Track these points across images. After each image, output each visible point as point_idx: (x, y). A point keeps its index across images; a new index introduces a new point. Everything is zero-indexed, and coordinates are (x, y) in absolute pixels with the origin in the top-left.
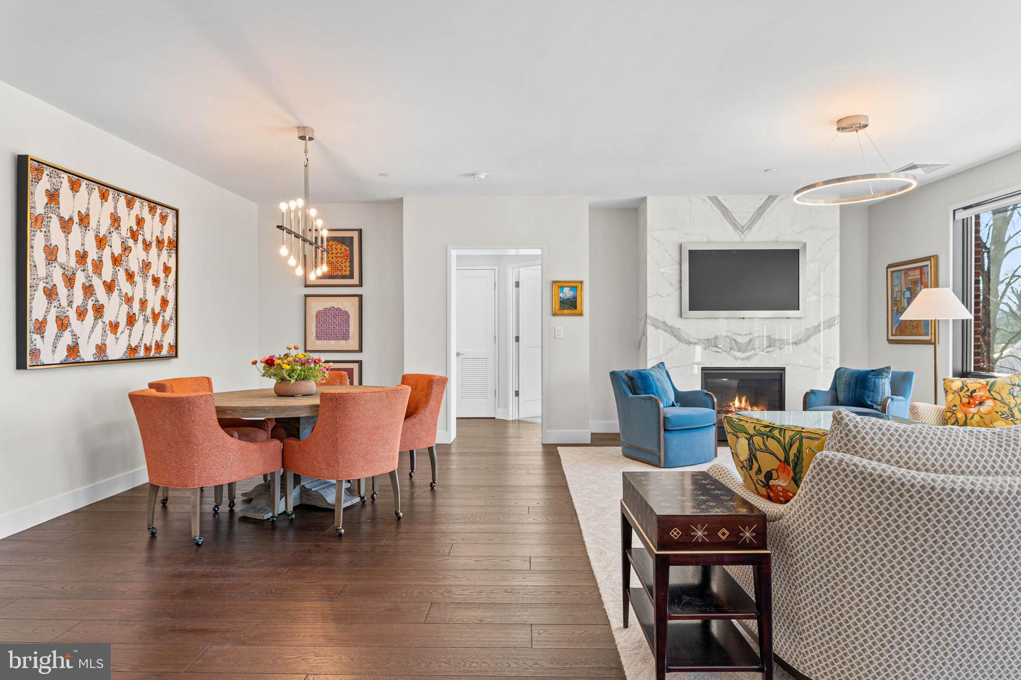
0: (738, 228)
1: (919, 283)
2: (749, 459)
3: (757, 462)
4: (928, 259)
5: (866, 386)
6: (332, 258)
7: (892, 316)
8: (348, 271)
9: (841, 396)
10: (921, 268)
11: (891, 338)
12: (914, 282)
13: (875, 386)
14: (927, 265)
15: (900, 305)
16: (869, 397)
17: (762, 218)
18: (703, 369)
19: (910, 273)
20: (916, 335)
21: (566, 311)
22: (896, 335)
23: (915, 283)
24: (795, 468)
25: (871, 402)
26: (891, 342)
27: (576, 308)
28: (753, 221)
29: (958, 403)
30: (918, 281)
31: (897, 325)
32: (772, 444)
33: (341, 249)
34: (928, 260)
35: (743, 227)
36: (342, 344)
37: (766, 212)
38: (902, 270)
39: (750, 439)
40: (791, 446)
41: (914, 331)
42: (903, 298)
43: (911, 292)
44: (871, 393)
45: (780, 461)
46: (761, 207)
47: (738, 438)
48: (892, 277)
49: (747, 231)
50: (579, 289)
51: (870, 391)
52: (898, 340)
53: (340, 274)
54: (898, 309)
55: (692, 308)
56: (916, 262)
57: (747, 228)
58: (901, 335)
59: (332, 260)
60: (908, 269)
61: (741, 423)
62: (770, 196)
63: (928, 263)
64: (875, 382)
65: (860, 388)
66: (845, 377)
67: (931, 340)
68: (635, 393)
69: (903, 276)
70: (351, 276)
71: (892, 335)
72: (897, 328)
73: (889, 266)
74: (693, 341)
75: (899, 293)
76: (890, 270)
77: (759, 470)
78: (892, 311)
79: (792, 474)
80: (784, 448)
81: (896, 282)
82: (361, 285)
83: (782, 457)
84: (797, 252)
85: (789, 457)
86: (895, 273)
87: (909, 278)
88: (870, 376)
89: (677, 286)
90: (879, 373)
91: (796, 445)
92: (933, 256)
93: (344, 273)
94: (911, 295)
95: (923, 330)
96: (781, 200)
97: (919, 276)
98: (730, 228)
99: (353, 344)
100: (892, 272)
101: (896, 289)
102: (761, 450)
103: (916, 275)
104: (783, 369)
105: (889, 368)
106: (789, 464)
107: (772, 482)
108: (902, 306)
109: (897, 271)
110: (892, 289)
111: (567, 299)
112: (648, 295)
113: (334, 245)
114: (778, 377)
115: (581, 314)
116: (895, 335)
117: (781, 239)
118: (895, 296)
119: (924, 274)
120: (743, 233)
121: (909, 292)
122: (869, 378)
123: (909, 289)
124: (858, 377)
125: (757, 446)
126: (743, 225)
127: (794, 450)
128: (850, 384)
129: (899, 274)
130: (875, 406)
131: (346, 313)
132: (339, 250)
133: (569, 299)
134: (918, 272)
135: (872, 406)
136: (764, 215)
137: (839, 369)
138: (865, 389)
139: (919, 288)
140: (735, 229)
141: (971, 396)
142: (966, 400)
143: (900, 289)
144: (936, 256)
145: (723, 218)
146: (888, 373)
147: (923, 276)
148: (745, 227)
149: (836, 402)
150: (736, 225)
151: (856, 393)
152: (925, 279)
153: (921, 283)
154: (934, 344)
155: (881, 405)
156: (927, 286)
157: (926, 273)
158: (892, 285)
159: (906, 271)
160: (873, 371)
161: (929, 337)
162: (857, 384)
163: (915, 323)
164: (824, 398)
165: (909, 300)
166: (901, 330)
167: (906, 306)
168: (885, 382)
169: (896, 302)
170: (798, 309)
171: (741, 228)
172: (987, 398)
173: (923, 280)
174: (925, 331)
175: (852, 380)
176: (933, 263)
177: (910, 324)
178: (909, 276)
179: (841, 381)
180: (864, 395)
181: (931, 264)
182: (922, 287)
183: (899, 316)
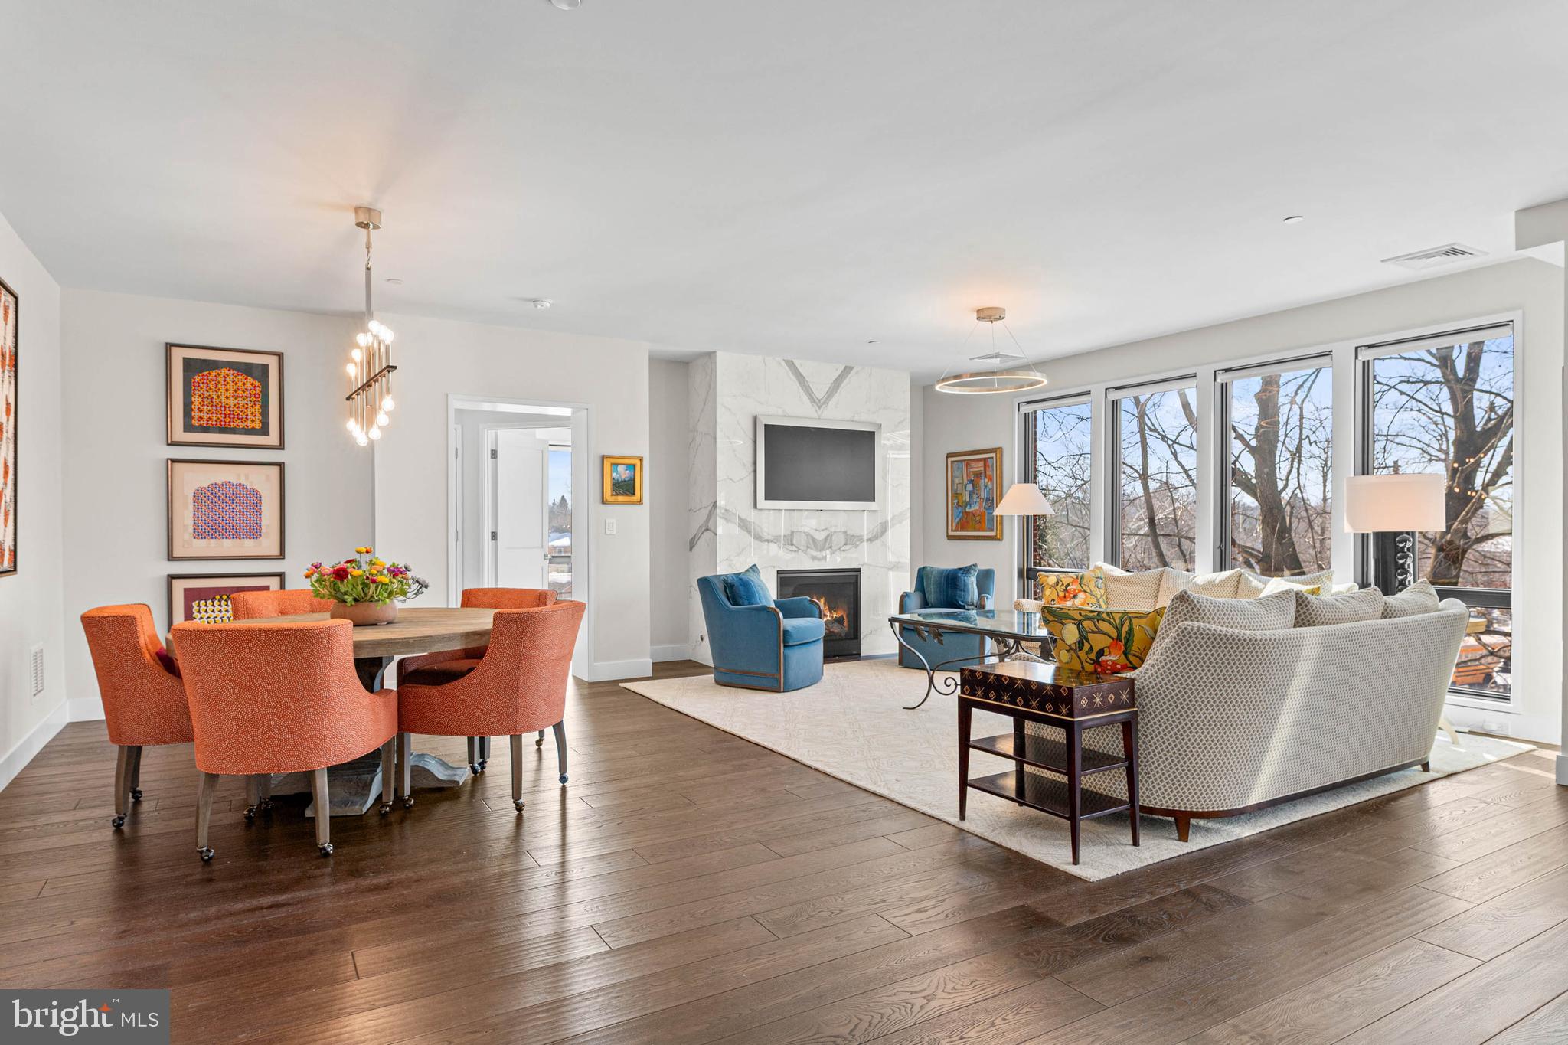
0: (814, 402)
1: (983, 475)
2: (1079, 642)
3: (1089, 643)
4: (993, 450)
5: (957, 585)
6: (227, 397)
7: (952, 510)
8: (257, 421)
9: (932, 598)
10: (985, 460)
11: (951, 533)
12: (976, 474)
13: (965, 585)
14: (992, 458)
15: (960, 497)
16: (962, 597)
17: (839, 392)
18: (779, 572)
19: (973, 464)
20: (979, 530)
21: (621, 498)
22: (956, 530)
23: (978, 475)
24: (1126, 643)
26: (950, 538)
27: (634, 494)
28: (831, 394)
29: (1055, 597)
30: (981, 474)
31: (958, 519)
32: (1103, 625)
33: (244, 384)
34: (993, 452)
35: (819, 401)
36: (248, 546)
37: (842, 385)
38: (964, 460)
39: (1078, 624)
40: (1122, 625)
41: (978, 526)
42: (964, 491)
43: (973, 485)
44: (963, 593)
45: (1113, 639)
46: (837, 379)
47: (1063, 624)
48: (951, 467)
49: (824, 406)
50: (638, 468)
51: (962, 589)
52: (959, 536)
53: (242, 426)
54: (958, 502)
55: (769, 496)
56: (980, 454)
57: (824, 403)
58: (963, 529)
59: (228, 401)
60: (968, 459)
61: (1063, 611)
62: (846, 367)
63: (993, 455)
64: (965, 581)
65: (952, 588)
66: (934, 577)
67: (996, 536)
68: (735, 603)
69: (965, 468)
70: (265, 431)
71: (952, 530)
72: (958, 523)
73: (949, 455)
74: (769, 537)
75: (960, 486)
76: (950, 459)
77: (1091, 649)
78: (952, 504)
79: (1123, 648)
80: (1116, 628)
81: (957, 473)
82: (281, 447)
83: (1114, 634)
84: (871, 435)
85: (1121, 635)
86: (955, 463)
87: (971, 470)
88: (960, 575)
89: (751, 469)
90: (967, 570)
91: (1126, 624)
92: (999, 448)
93: (250, 425)
94: (973, 488)
95: (987, 525)
96: (857, 372)
97: (982, 469)
98: (805, 398)
99: (268, 544)
100: (952, 462)
101: (957, 481)
102: (1093, 632)
103: (979, 467)
104: (859, 570)
105: (975, 565)
106: (1121, 641)
107: (1103, 659)
108: (964, 499)
109: (958, 461)
110: (952, 481)
111: (622, 481)
112: (718, 479)
113: (231, 377)
114: (853, 580)
115: (640, 502)
117: (856, 418)
118: (955, 487)
119: (988, 466)
120: (819, 407)
121: (971, 485)
122: (959, 577)
123: (971, 482)
124: (948, 576)
125: (1088, 629)
126: (820, 398)
127: (1125, 628)
128: (940, 584)
129: (959, 464)
130: (967, 607)
131: (256, 493)
132: (240, 384)
133: (625, 481)
134: (981, 464)
135: (964, 606)
136: (840, 388)
137: (924, 568)
138: (956, 588)
139: (982, 481)
140: (811, 402)
141: (1066, 590)
142: (1062, 594)
143: (961, 481)
144: (1000, 449)
145: (800, 388)
146: (974, 570)
147: (987, 468)
148: (822, 401)
149: (925, 604)
150: (812, 396)
151: (947, 592)
152: (989, 473)
153: (985, 477)
154: (999, 540)
155: (973, 605)
156: (991, 479)
157: (990, 465)
158: (952, 476)
159: (969, 462)
160: (960, 569)
161: (992, 534)
162: (947, 583)
163: (977, 518)
164: (915, 601)
165: (971, 493)
166: (962, 525)
167: (968, 500)
168: (972, 581)
169: (956, 495)
170: (874, 501)
171: (817, 401)
172: (1080, 591)
173: (987, 473)
174: (989, 526)
175: (943, 580)
176: (998, 455)
177: (972, 519)
178: (971, 468)
179: (930, 581)
180: (956, 596)
181: (996, 455)
182: (986, 480)
183: (959, 510)
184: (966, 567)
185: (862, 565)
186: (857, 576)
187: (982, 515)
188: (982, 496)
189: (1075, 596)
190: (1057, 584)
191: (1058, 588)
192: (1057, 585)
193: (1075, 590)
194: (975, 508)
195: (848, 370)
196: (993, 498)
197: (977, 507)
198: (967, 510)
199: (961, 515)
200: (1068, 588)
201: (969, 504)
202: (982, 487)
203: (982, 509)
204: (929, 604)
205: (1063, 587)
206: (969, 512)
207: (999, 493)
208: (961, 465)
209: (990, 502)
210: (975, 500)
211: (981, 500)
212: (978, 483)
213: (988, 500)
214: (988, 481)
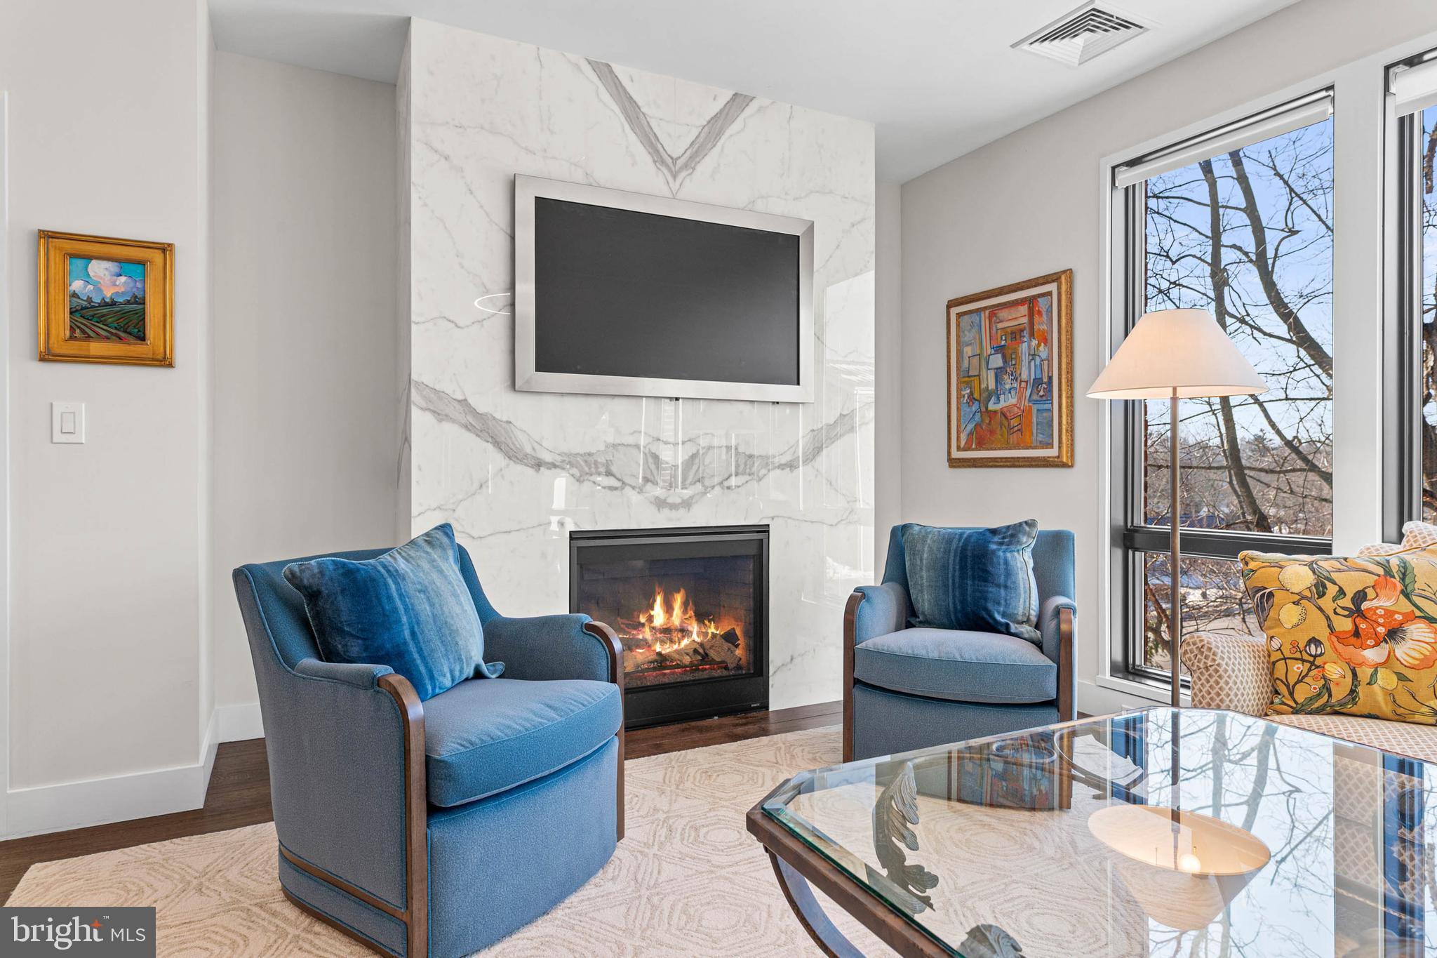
0: (663, 162)
4: (1054, 278)
5: (987, 572)
7: (958, 409)
9: (925, 601)
10: (1031, 301)
11: (956, 454)
12: (1012, 333)
13: (1009, 573)
14: (1049, 294)
16: (999, 604)
17: (719, 144)
18: (574, 536)
19: (1003, 314)
20: (1017, 447)
21: (96, 348)
22: (967, 448)
25: (1004, 615)
26: (954, 463)
27: (143, 339)
28: (698, 151)
30: (1022, 331)
34: (1053, 281)
35: (674, 160)
37: (729, 132)
38: (985, 308)
41: (1014, 438)
42: (984, 370)
43: (1004, 357)
44: (1002, 591)
46: (715, 118)
48: (958, 325)
49: (684, 174)
50: (154, 273)
51: (999, 586)
52: (975, 459)
54: (971, 394)
55: (543, 365)
56: (1028, 288)
57: (686, 166)
58: (981, 445)
60: (993, 306)
62: (736, 95)
63: (1052, 287)
64: (1006, 562)
65: (973, 578)
66: (931, 550)
67: (1058, 457)
69: (985, 323)
71: (959, 449)
72: (971, 434)
73: (951, 304)
74: (548, 457)
75: (975, 360)
76: (955, 311)
78: (959, 397)
81: (968, 336)
84: (794, 242)
86: (966, 317)
87: (1000, 326)
88: (993, 547)
89: (502, 296)
90: (1010, 535)
92: (1064, 272)
94: (1005, 361)
95: (1037, 437)
96: (762, 109)
97: (1025, 320)
98: (642, 153)
100: (959, 315)
101: (968, 351)
103: (1020, 316)
104: (765, 530)
105: (1031, 524)
108: (983, 386)
109: (971, 312)
110: (960, 353)
111: (104, 304)
114: (753, 551)
115: (165, 362)
116: (965, 449)
117: (760, 206)
118: (965, 364)
119: (1040, 313)
120: (675, 177)
121: (999, 356)
122: (994, 552)
123: (999, 349)
124: (964, 549)
126: (675, 156)
128: (945, 567)
129: (975, 317)
130: (1014, 628)
133: (113, 303)
134: (1023, 310)
135: (1007, 625)
136: (724, 138)
137: (905, 528)
138: (986, 580)
139: (1025, 345)
140: (655, 162)
141: (1357, 612)
142: (1345, 625)
143: (978, 352)
144: (1069, 273)
145: (627, 126)
146: (1029, 535)
147: (1036, 318)
148: (680, 163)
149: (910, 617)
150: (657, 151)
151: (964, 594)
152: (1040, 325)
153: (1032, 335)
154: (1065, 465)
155: (1028, 621)
156: (1045, 340)
157: (1044, 310)
158: (958, 343)
159: (994, 312)
160: (994, 532)
161: (1052, 452)
162: (963, 568)
163: (1014, 422)
164: (884, 609)
165: (999, 373)
166: (980, 438)
167: (992, 385)
168: (1023, 562)
169: (966, 378)
170: (798, 384)
171: (669, 161)
173: (1036, 327)
174: (1040, 437)
175: (952, 558)
176: (1064, 288)
177: (1001, 425)
178: (1001, 321)
179: (921, 560)
180: (986, 599)
181: (1059, 288)
182: (1034, 342)
183: (974, 409)
184: (1008, 527)
185: (773, 520)
186: (762, 543)
187: (1025, 415)
188: (1024, 376)
189: (1395, 634)
190: (1320, 588)
191: (1326, 603)
192: (1322, 595)
193: (1390, 613)
194: (1007, 401)
195: (739, 101)
196: (1050, 378)
197: (1012, 400)
198: (991, 407)
199: (978, 415)
200: (1366, 606)
201: (996, 394)
202: (1025, 359)
203: (1025, 404)
204: (921, 618)
205: (1347, 602)
206: (995, 412)
207: (1064, 366)
208: (978, 319)
209: (1042, 386)
210: (1008, 386)
211: (1023, 384)
212: (1015, 352)
213: (1038, 382)
214: (1039, 345)
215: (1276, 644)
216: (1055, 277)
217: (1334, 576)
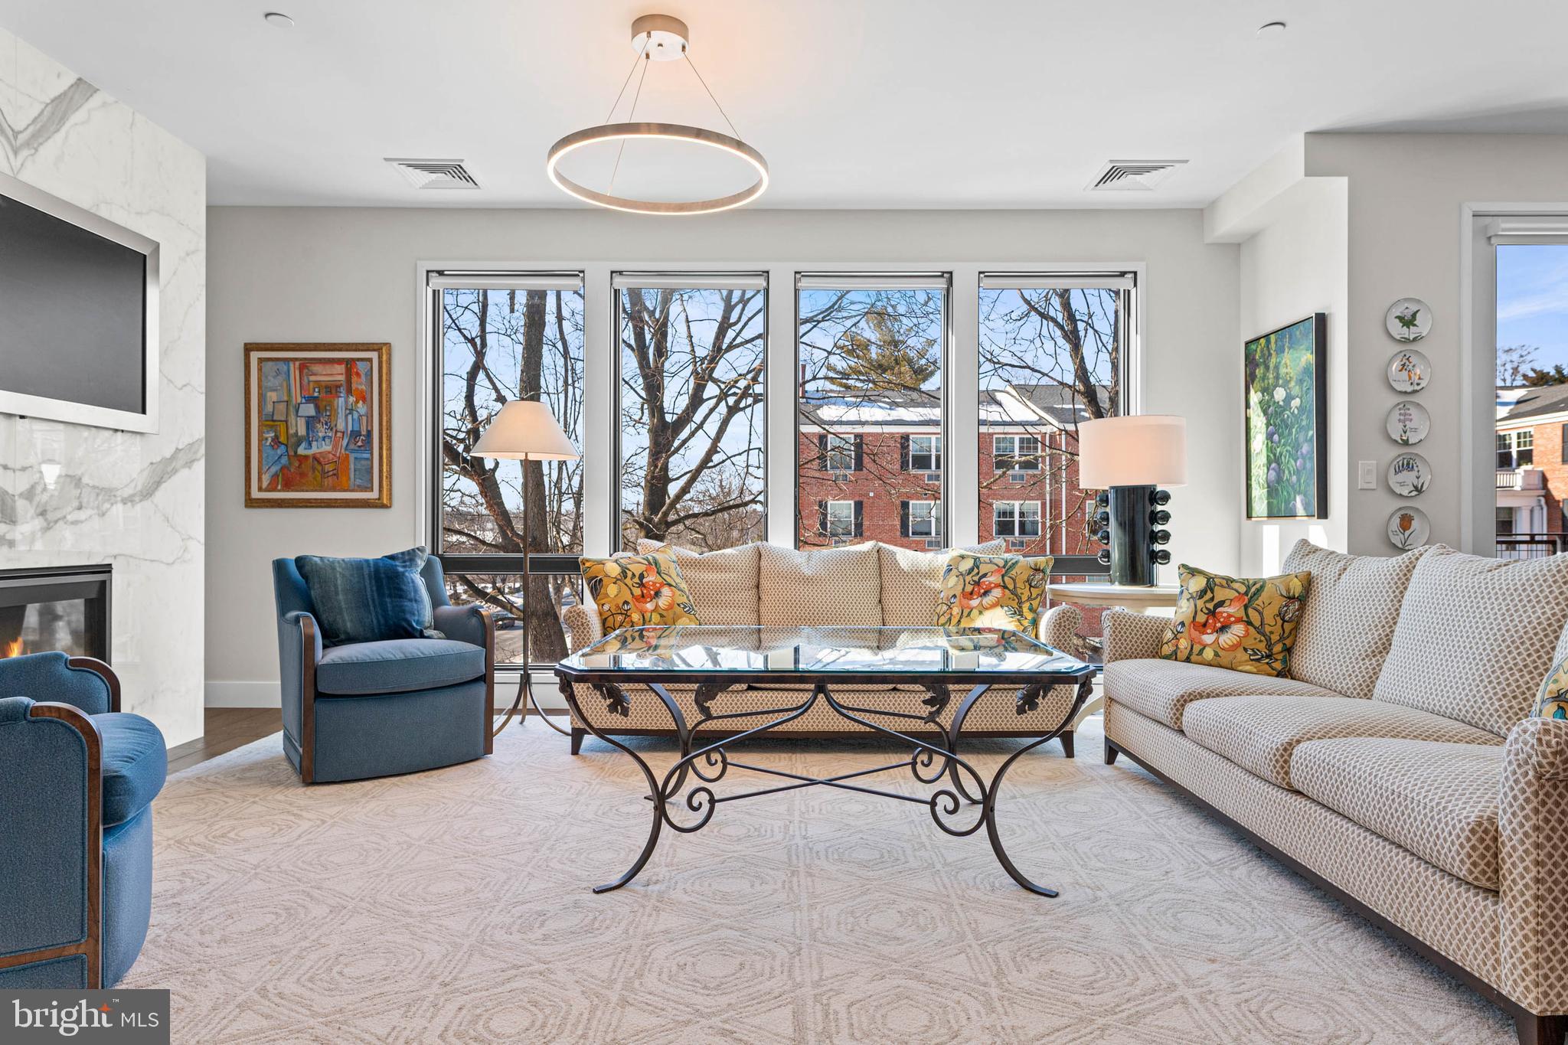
1: (343, 390)
10: (349, 364)
11: (255, 494)
12: (327, 387)
14: (370, 360)
16: (414, 614)
17: (63, 131)
19: (317, 368)
20: (334, 489)
22: (272, 488)
23: (332, 389)
26: (251, 503)
28: (41, 128)
30: (339, 386)
31: (274, 469)
34: (374, 350)
35: (17, 134)
38: (296, 359)
41: (328, 481)
42: (292, 417)
43: (317, 407)
46: (59, 98)
48: (260, 369)
49: (25, 153)
52: (280, 500)
56: (338, 350)
57: (27, 144)
58: (288, 486)
60: (305, 359)
62: (80, 80)
63: (374, 355)
65: (390, 596)
67: (379, 499)
69: (295, 373)
71: (260, 489)
72: (275, 476)
73: (254, 348)
75: (282, 407)
76: (255, 356)
78: (261, 440)
81: (272, 382)
84: (142, 261)
86: (270, 363)
87: (312, 378)
90: (406, 560)
92: (386, 344)
94: (318, 411)
95: (356, 481)
96: (105, 103)
97: (342, 378)
100: (261, 360)
101: (272, 396)
103: (338, 374)
104: (107, 569)
105: (422, 549)
108: (292, 431)
109: (277, 359)
110: (262, 396)
114: (93, 592)
116: (269, 490)
117: (104, 213)
118: (269, 408)
119: (358, 374)
120: (15, 153)
121: (312, 405)
123: (311, 399)
126: (16, 129)
129: (283, 367)
130: (427, 632)
134: (341, 368)
135: (420, 631)
136: (67, 126)
137: (300, 562)
138: (401, 597)
139: (341, 400)
141: (642, 585)
143: (286, 398)
144: (388, 345)
146: (421, 558)
147: (354, 379)
148: (22, 138)
151: (385, 610)
152: (359, 384)
153: (349, 391)
154: (384, 506)
155: (431, 627)
156: (364, 397)
157: (362, 372)
158: (260, 387)
159: (304, 365)
160: (391, 558)
161: (374, 495)
162: (379, 588)
163: (327, 468)
165: (310, 422)
166: (288, 480)
167: (302, 433)
168: (417, 580)
169: (268, 422)
170: (144, 412)
171: (13, 137)
172: (662, 585)
173: (354, 386)
174: (358, 482)
175: (367, 581)
176: (384, 358)
177: (314, 469)
178: (314, 374)
179: (336, 586)
180: (404, 611)
181: (380, 357)
183: (279, 452)
184: (403, 553)
185: (115, 557)
186: (103, 583)
187: (341, 465)
188: (341, 426)
189: (657, 594)
190: (624, 573)
191: (628, 581)
192: (626, 577)
193: (654, 583)
194: (323, 447)
195: (83, 87)
196: (369, 433)
197: (326, 447)
198: (301, 451)
199: (284, 460)
200: (644, 581)
201: (308, 440)
202: (341, 412)
203: (341, 452)
204: (342, 637)
205: (636, 580)
206: (306, 457)
207: (384, 424)
208: (285, 368)
209: (361, 439)
210: (320, 435)
211: (339, 434)
212: (331, 404)
213: (355, 434)
214: (357, 402)
215: (606, 607)
216: (376, 347)
217: (629, 566)
